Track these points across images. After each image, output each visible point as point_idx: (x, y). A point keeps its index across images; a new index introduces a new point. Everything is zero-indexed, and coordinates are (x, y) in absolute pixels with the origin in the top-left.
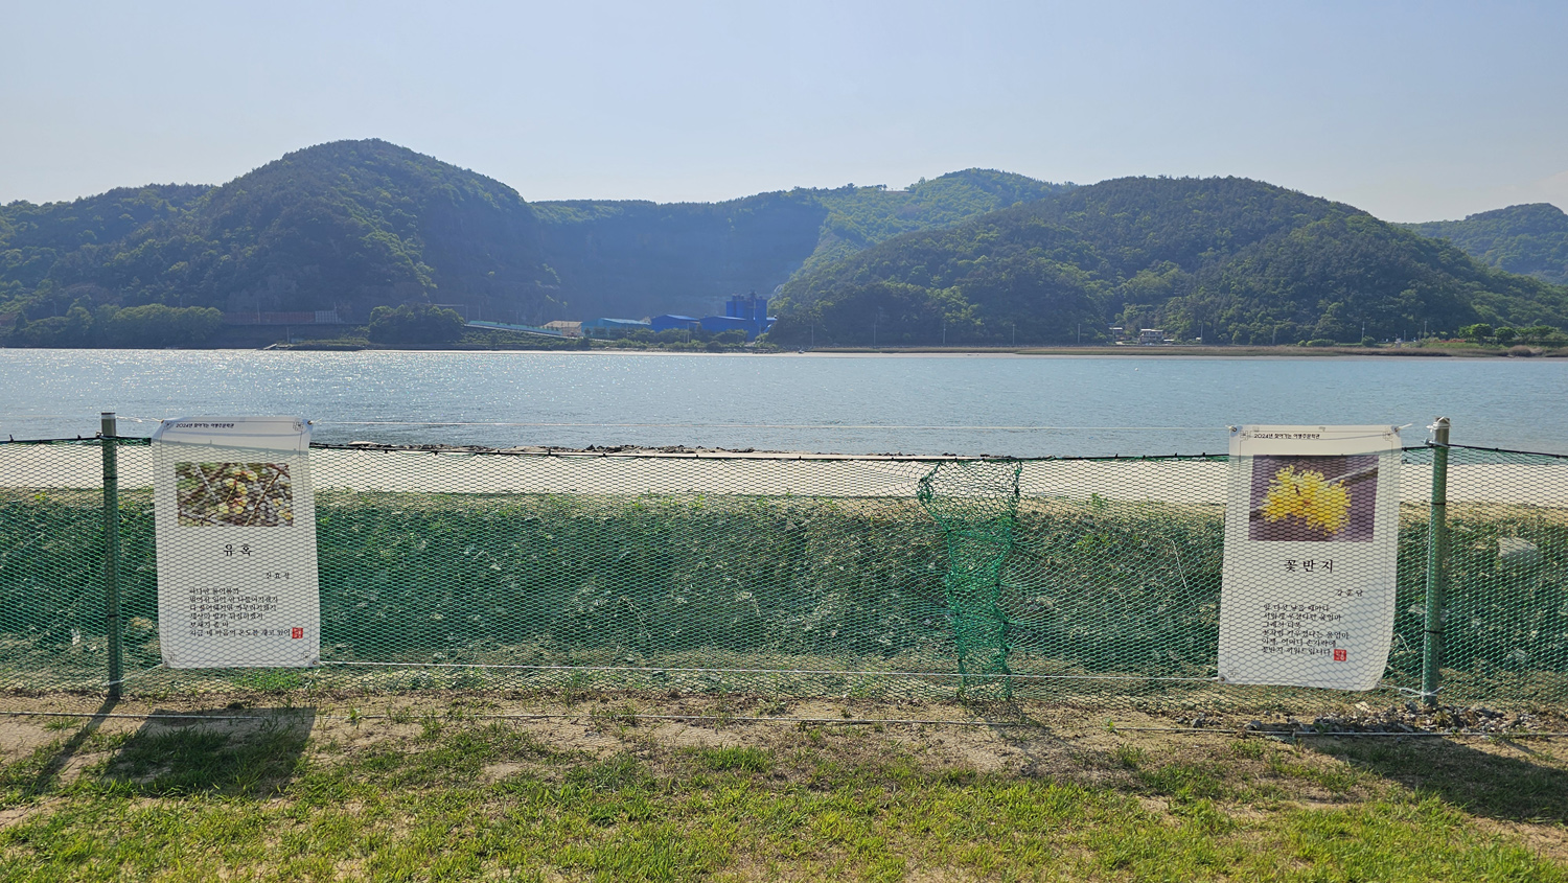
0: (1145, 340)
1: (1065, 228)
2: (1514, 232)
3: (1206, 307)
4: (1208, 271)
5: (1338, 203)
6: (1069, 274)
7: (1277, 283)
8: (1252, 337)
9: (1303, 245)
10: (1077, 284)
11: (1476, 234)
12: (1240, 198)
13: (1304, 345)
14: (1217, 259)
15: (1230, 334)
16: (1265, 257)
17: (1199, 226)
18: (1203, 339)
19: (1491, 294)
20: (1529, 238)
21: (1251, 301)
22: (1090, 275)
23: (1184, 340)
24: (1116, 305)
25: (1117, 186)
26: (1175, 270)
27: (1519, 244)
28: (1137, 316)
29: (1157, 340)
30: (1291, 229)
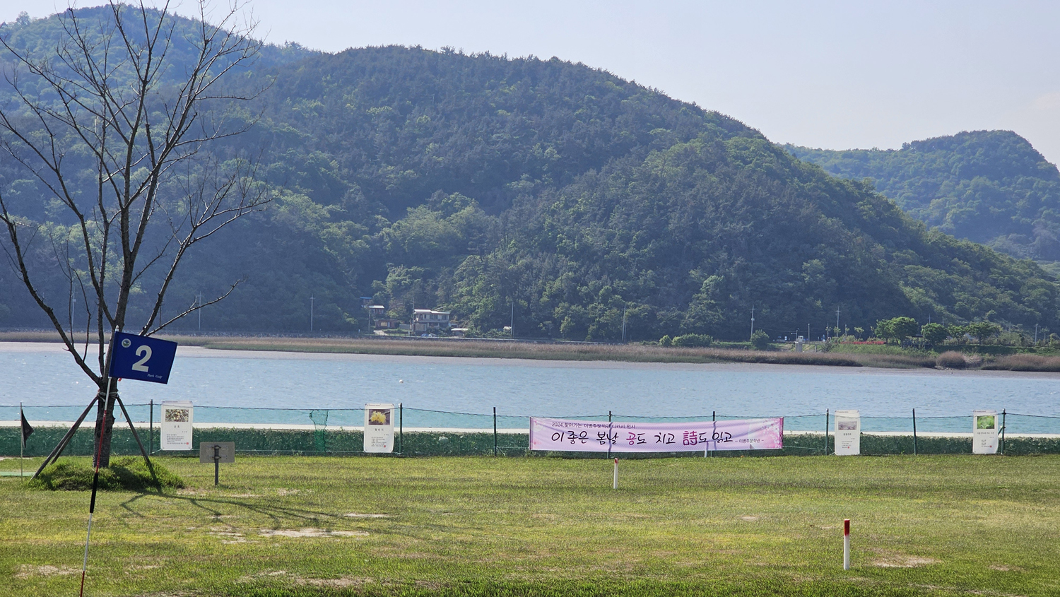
0: (421, 328)
1: (286, 127)
2: (968, 172)
3: (516, 275)
4: (521, 213)
5: (716, 114)
6: (294, 209)
7: (626, 240)
8: (592, 328)
9: (664, 180)
10: (308, 228)
11: (916, 173)
12: (570, 96)
13: (667, 344)
14: (535, 192)
15: (557, 323)
16: (609, 195)
17: (506, 137)
18: (515, 329)
19: (928, 270)
20: (988, 183)
21: (588, 268)
22: (330, 212)
23: (485, 330)
24: (374, 264)
25: (374, 59)
26: (468, 210)
27: (975, 191)
28: (408, 287)
29: (439, 329)
30: (647, 152)
